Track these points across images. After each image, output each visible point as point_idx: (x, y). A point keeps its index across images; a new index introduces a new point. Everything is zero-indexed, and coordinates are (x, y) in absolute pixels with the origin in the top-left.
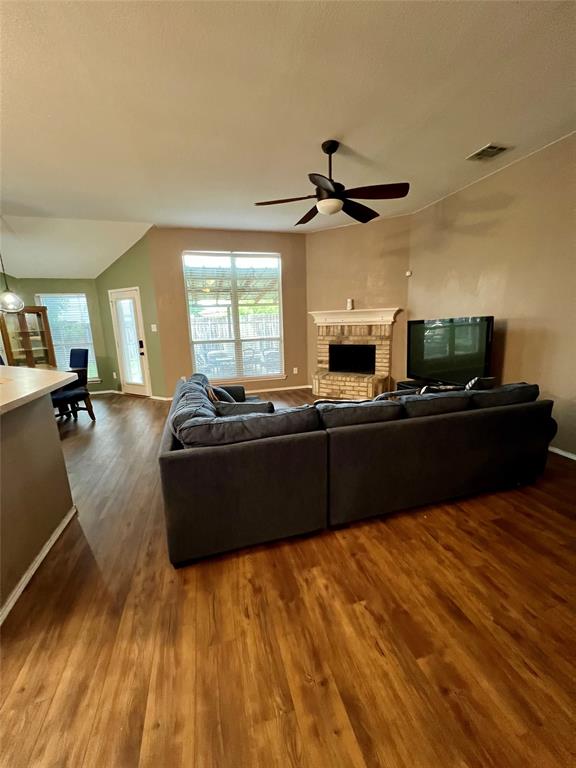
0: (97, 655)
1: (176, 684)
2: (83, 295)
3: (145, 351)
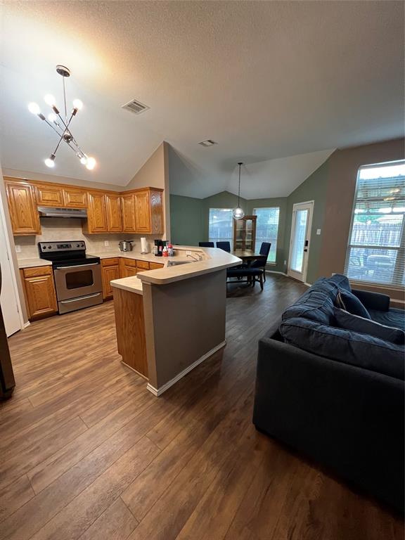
2: (279, 208)
3: (308, 248)
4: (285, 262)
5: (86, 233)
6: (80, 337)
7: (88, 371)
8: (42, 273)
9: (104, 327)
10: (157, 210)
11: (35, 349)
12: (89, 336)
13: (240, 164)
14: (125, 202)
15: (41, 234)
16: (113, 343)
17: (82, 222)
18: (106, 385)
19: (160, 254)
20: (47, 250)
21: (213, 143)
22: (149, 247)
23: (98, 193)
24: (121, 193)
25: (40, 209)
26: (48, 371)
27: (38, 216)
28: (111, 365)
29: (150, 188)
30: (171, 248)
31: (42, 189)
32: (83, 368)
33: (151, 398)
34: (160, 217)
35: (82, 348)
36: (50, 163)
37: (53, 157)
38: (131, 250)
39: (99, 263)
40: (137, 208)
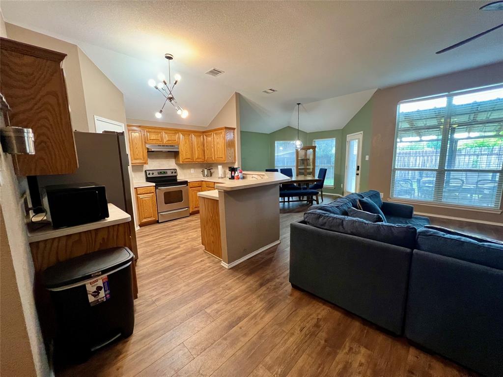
0: (246, 293)
1: (256, 324)
2: (335, 139)
3: (359, 172)
4: (342, 185)
5: (178, 162)
6: (174, 236)
7: (182, 255)
8: (148, 192)
9: (192, 231)
10: (230, 144)
11: (145, 243)
12: (180, 236)
13: (299, 104)
14: (206, 139)
15: (148, 164)
16: (199, 240)
17: (175, 154)
18: (194, 262)
19: (232, 178)
20: (151, 176)
21: (274, 91)
22: (225, 173)
23: (187, 133)
24: (204, 132)
25: (148, 146)
26: (155, 254)
27: (146, 151)
28: (197, 252)
29: (225, 127)
30: (241, 172)
31: (149, 132)
32: (178, 253)
33: (223, 270)
34: (233, 149)
35: (177, 242)
36: (158, 116)
37: (161, 111)
38: (211, 176)
39: (187, 185)
40: (215, 143)
